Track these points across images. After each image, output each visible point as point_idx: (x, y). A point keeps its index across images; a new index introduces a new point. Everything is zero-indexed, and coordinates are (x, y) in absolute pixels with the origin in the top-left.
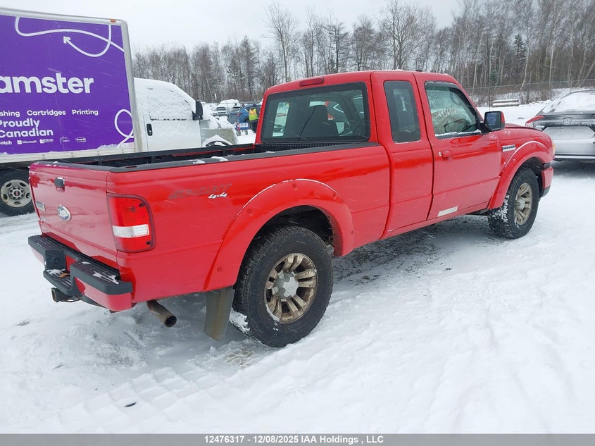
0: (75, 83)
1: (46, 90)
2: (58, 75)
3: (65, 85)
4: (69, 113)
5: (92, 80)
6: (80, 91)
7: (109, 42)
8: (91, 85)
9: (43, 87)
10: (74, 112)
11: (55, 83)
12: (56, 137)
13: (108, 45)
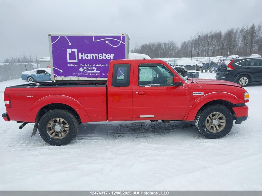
0: (108, 56)
1: (99, 58)
2: (104, 53)
3: (105, 57)
4: (105, 65)
5: (114, 55)
6: (110, 58)
7: (121, 41)
8: (113, 56)
9: (99, 57)
10: (107, 65)
11: (102, 56)
12: (101, 73)
13: (120, 43)
